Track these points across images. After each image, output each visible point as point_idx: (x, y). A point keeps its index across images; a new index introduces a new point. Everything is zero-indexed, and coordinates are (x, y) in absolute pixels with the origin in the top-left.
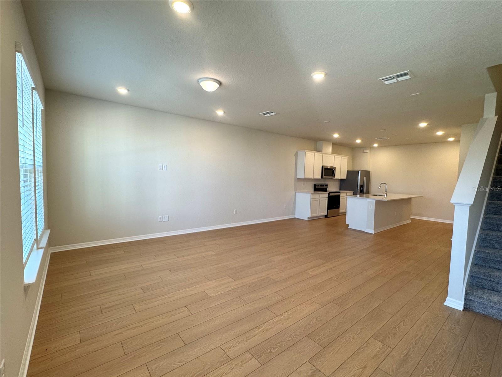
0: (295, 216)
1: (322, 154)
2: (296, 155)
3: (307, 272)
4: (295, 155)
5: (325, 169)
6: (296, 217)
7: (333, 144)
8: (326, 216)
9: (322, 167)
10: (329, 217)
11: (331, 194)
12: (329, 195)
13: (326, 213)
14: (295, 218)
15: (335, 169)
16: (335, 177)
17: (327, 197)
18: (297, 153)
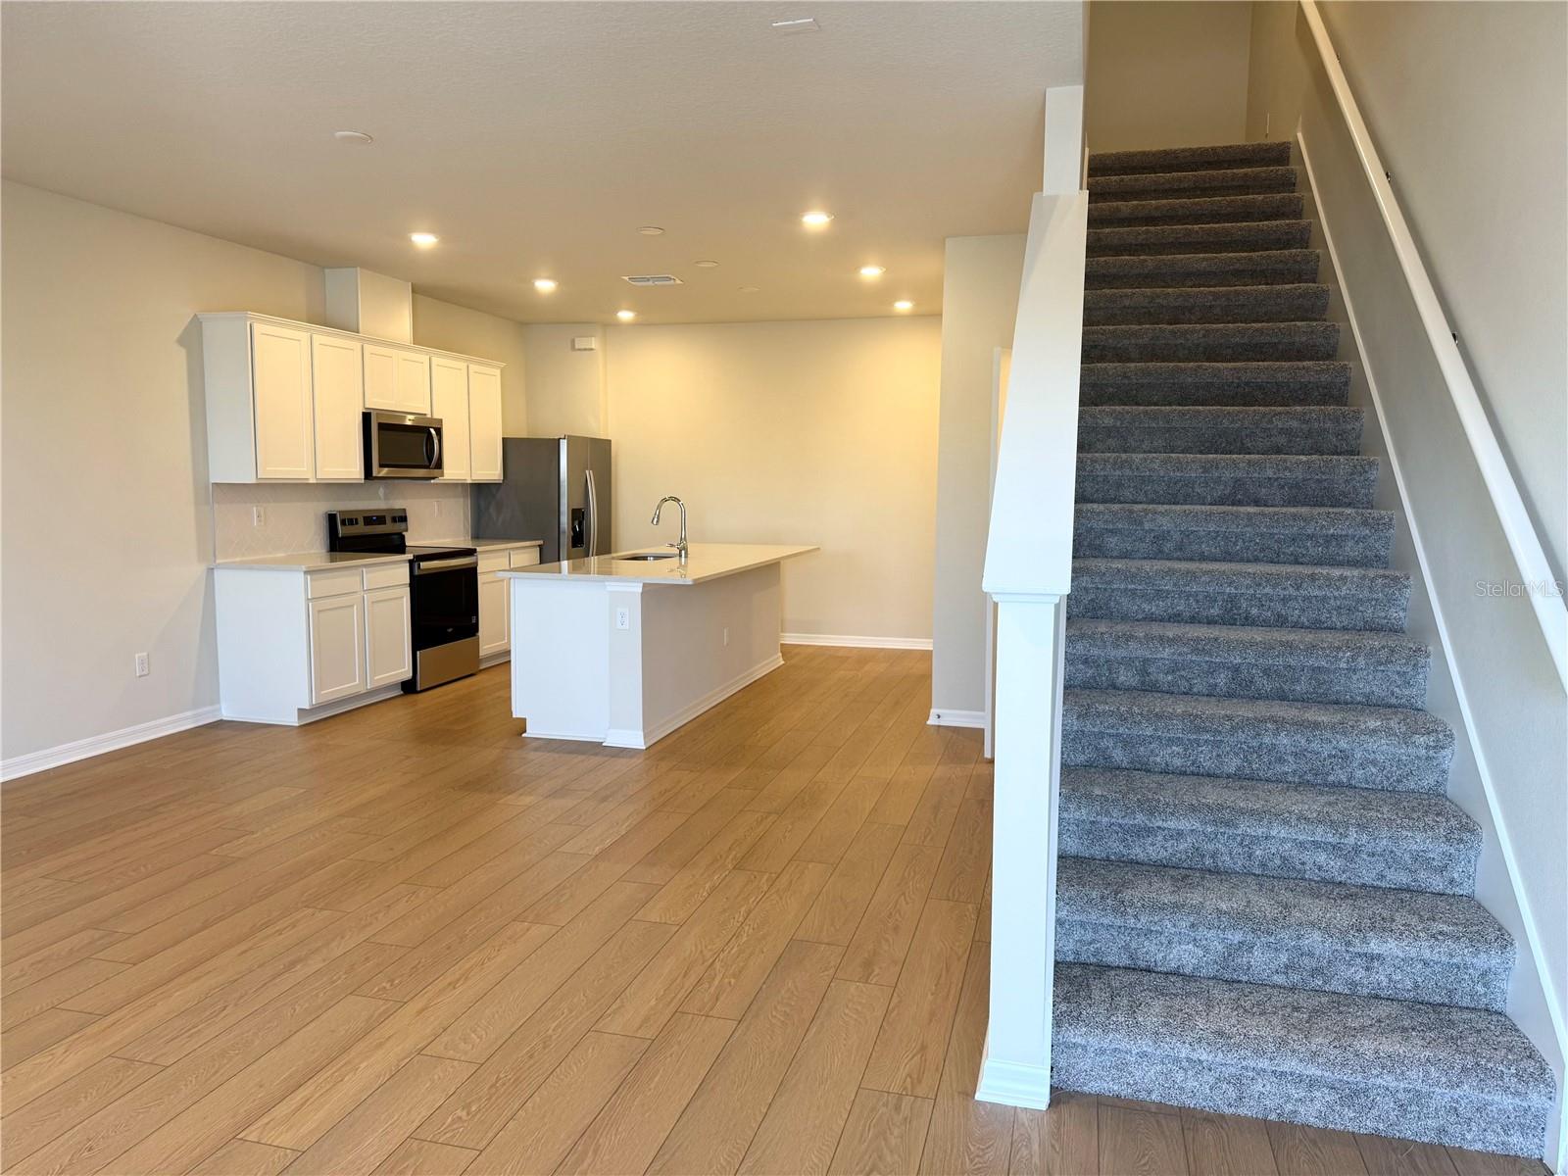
0: (220, 709)
1: (359, 345)
2: (192, 339)
3: (253, 1137)
4: (181, 341)
5: (382, 427)
6: (227, 713)
7: (416, 290)
8: (409, 687)
9: (367, 417)
10: (422, 691)
11: (424, 565)
12: (416, 572)
13: (406, 673)
14: (220, 724)
15: (439, 431)
16: (443, 476)
17: (407, 581)
18: (196, 325)
